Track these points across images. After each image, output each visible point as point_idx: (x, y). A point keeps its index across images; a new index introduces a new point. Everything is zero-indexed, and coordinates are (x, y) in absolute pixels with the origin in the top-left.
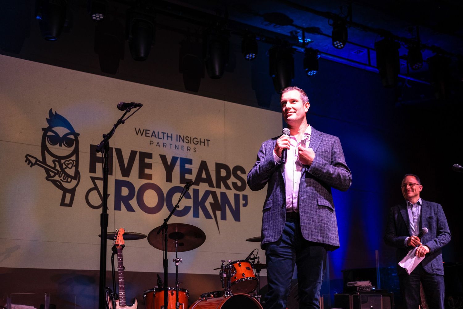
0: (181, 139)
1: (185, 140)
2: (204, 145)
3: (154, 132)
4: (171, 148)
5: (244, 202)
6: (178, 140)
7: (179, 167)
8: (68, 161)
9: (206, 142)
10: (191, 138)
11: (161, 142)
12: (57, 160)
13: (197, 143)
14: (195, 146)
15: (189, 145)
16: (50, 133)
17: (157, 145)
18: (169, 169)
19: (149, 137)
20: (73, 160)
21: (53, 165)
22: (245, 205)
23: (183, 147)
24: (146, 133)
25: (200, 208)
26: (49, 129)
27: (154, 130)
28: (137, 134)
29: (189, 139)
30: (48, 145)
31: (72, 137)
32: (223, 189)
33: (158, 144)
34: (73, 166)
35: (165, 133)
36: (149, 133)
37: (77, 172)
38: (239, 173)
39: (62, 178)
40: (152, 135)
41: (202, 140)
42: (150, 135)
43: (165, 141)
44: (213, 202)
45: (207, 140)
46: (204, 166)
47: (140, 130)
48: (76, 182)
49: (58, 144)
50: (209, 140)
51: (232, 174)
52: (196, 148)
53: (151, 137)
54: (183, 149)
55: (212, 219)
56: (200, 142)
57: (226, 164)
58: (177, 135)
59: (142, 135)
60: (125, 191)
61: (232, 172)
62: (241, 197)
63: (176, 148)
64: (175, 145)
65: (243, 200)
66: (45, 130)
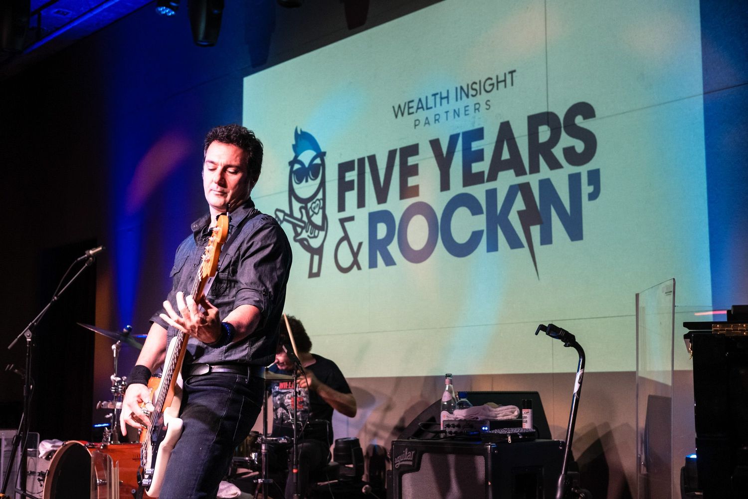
0: (463, 93)
1: (471, 92)
2: (505, 87)
3: (420, 100)
4: (447, 119)
5: (591, 189)
6: (459, 96)
7: (461, 153)
8: (315, 203)
9: (509, 77)
10: (480, 81)
11: (430, 114)
12: (304, 205)
13: (491, 87)
14: (488, 96)
15: (478, 98)
16: (297, 166)
17: (425, 124)
18: (444, 164)
19: (413, 113)
20: (319, 198)
21: (299, 216)
22: (593, 196)
23: (467, 109)
24: (409, 108)
25: (499, 228)
26: (295, 161)
27: (421, 97)
28: (396, 116)
29: (476, 87)
30: (295, 186)
31: (318, 161)
32: (545, 171)
33: (427, 122)
34: (320, 208)
35: (437, 94)
36: (412, 107)
37: (325, 218)
38: (579, 120)
39: (309, 233)
40: (418, 108)
41: (501, 78)
42: (414, 110)
43: (438, 109)
44: (523, 207)
45: (509, 73)
46: (505, 131)
47: (399, 107)
48: (324, 233)
49: (304, 180)
50: (514, 71)
51: (562, 129)
53: (416, 112)
54: (467, 113)
55: (524, 247)
56: (498, 82)
57: (550, 110)
58: (457, 88)
59: (403, 114)
60: (382, 230)
61: (562, 125)
62: (584, 179)
63: (456, 116)
64: (453, 111)
65: (589, 184)
66: (292, 164)
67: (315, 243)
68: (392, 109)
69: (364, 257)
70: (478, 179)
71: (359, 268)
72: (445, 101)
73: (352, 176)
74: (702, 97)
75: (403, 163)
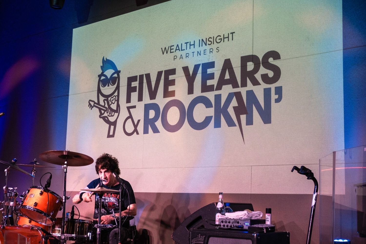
0: (203, 43)
1: (208, 42)
2: (228, 41)
3: (178, 45)
4: (193, 56)
5: (277, 97)
6: (201, 44)
7: (201, 75)
8: (113, 97)
9: (230, 36)
10: (214, 37)
11: (183, 53)
12: (106, 99)
13: (220, 40)
14: (218, 45)
15: (212, 46)
16: (103, 78)
17: (180, 58)
18: (191, 80)
19: (173, 52)
20: (116, 95)
21: (103, 104)
22: (278, 101)
23: (205, 51)
24: (171, 49)
25: (222, 115)
26: (102, 75)
27: (178, 44)
28: (163, 54)
29: (212, 40)
30: (101, 88)
31: (116, 75)
32: (250, 86)
33: (181, 57)
34: (115, 101)
35: (188, 43)
36: (173, 49)
37: (118, 106)
38: (271, 60)
39: (108, 114)
40: (176, 50)
41: (226, 36)
42: (174, 50)
43: (188, 51)
44: (237, 105)
45: (231, 33)
46: (227, 64)
47: (165, 48)
48: (117, 114)
49: (107, 85)
50: (234, 33)
52: (218, 48)
53: (175, 52)
54: (205, 53)
55: (236, 126)
56: (224, 38)
57: (254, 54)
58: (200, 40)
59: (167, 53)
60: (152, 114)
61: (261, 63)
62: (273, 91)
63: (199, 55)
64: (197, 52)
65: (276, 94)
66: (100, 76)
67: (112, 119)
68: (161, 49)
69: (141, 128)
70: (210, 88)
71: (138, 133)
72: (192, 47)
73: (135, 84)
74: (342, 51)
75: (166, 79)
